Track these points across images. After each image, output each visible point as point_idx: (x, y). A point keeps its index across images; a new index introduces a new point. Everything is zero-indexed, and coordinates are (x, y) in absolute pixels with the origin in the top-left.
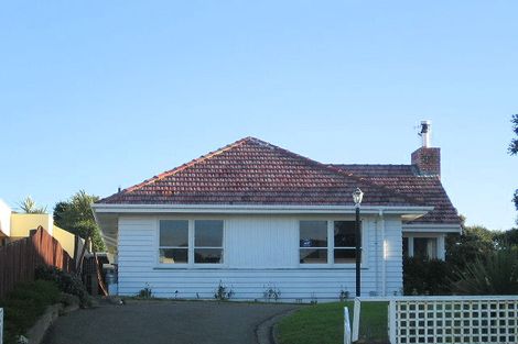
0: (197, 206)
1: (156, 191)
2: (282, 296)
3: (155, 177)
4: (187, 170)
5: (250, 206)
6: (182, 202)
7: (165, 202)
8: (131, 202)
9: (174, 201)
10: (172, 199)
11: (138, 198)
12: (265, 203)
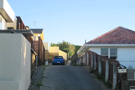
0: (111, 44)
1: (100, 41)
2: (133, 68)
3: (98, 37)
4: (106, 35)
5: (125, 45)
6: (107, 43)
7: (102, 43)
8: (94, 43)
9: (105, 43)
10: (104, 43)
11: (96, 42)
12: (128, 44)
